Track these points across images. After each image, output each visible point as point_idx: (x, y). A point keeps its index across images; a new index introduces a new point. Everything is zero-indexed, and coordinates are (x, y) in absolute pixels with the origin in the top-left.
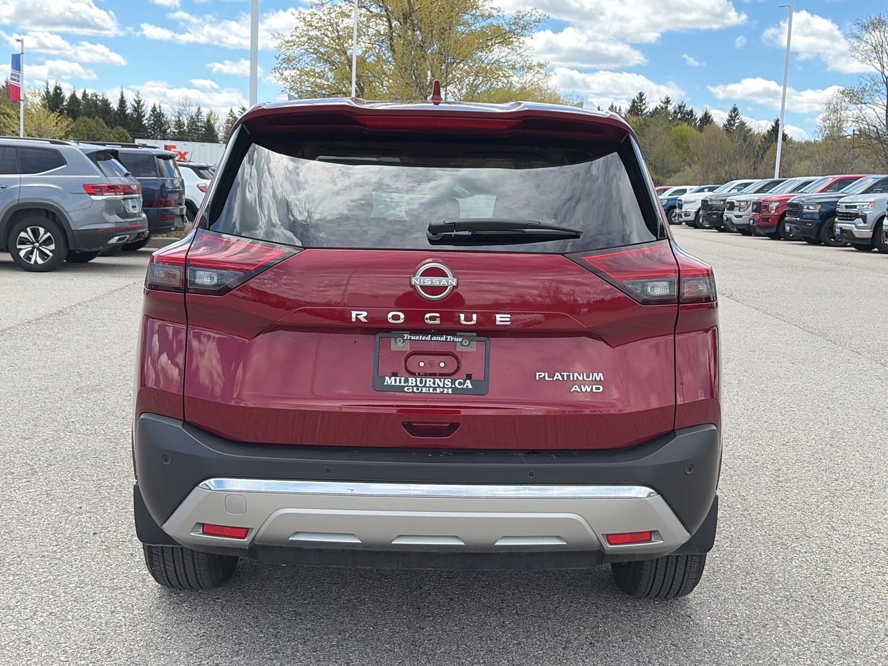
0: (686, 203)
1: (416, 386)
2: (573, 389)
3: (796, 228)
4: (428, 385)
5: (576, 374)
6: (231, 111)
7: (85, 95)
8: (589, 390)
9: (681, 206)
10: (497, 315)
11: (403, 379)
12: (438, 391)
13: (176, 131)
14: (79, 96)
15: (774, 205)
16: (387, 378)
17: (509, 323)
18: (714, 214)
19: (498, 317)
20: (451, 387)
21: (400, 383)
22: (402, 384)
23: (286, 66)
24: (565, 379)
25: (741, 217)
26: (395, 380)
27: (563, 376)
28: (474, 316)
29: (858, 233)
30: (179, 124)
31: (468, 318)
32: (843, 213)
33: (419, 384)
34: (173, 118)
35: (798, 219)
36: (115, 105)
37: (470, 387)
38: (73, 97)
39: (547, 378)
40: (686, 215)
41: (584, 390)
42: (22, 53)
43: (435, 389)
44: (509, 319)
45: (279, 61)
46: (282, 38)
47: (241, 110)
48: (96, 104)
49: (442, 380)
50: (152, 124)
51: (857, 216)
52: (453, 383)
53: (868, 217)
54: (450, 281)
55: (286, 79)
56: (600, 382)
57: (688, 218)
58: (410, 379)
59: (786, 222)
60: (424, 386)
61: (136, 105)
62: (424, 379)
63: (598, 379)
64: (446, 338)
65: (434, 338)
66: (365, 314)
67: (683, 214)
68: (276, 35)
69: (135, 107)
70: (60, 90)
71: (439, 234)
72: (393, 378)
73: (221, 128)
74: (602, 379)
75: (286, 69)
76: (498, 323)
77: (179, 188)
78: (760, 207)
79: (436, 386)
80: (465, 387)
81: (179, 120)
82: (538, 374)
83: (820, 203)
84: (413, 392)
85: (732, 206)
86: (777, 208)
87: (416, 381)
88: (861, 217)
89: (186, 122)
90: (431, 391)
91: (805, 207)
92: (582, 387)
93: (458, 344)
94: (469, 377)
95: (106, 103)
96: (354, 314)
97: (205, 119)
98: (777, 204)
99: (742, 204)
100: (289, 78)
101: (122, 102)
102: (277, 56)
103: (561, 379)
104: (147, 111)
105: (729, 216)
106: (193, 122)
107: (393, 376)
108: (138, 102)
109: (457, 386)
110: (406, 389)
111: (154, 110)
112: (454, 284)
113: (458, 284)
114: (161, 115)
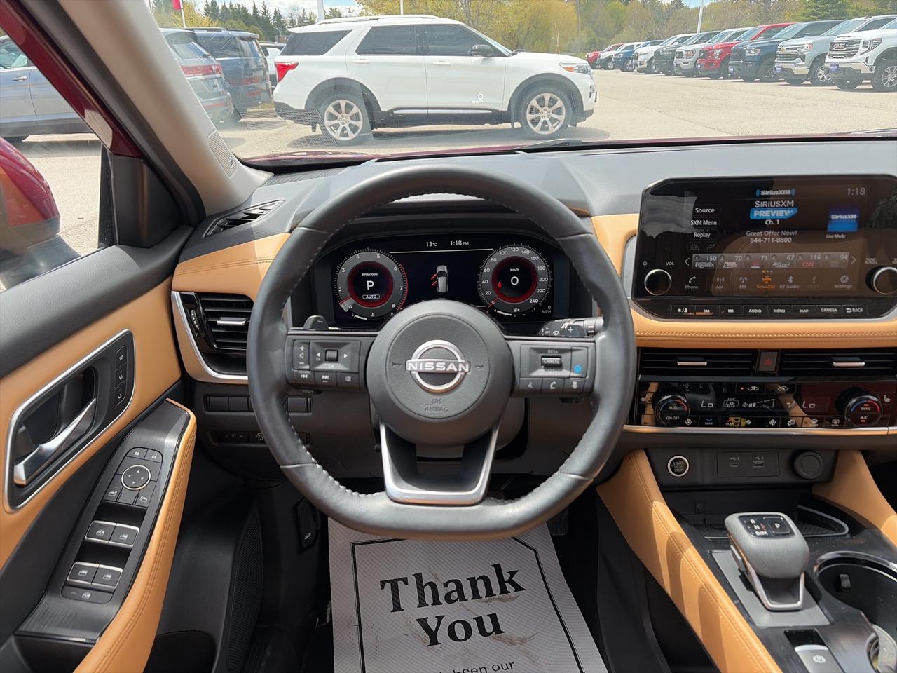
0: (641, 55)
3: (738, 69)
7: (231, 5)
9: (636, 58)
14: (228, 6)
15: (718, 52)
18: (664, 62)
25: (688, 63)
29: (796, 71)
32: (784, 55)
34: (288, 18)
35: (742, 62)
36: (251, 12)
38: (224, 6)
40: (640, 64)
48: (239, 12)
50: (276, 23)
51: (797, 56)
53: (806, 57)
57: (642, 66)
59: (730, 65)
67: (638, 64)
69: (263, 12)
70: (216, 3)
77: (263, 66)
78: (707, 54)
81: (293, 20)
83: (759, 48)
85: (681, 55)
86: (720, 54)
88: (800, 57)
89: (297, 20)
91: (747, 52)
95: (245, 10)
97: (308, 18)
98: (720, 51)
99: (689, 53)
101: (255, 9)
104: (271, 13)
105: (678, 62)
106: (301, 20)
108: (265, 8)
111: (276, 13)
114: (280, 17)
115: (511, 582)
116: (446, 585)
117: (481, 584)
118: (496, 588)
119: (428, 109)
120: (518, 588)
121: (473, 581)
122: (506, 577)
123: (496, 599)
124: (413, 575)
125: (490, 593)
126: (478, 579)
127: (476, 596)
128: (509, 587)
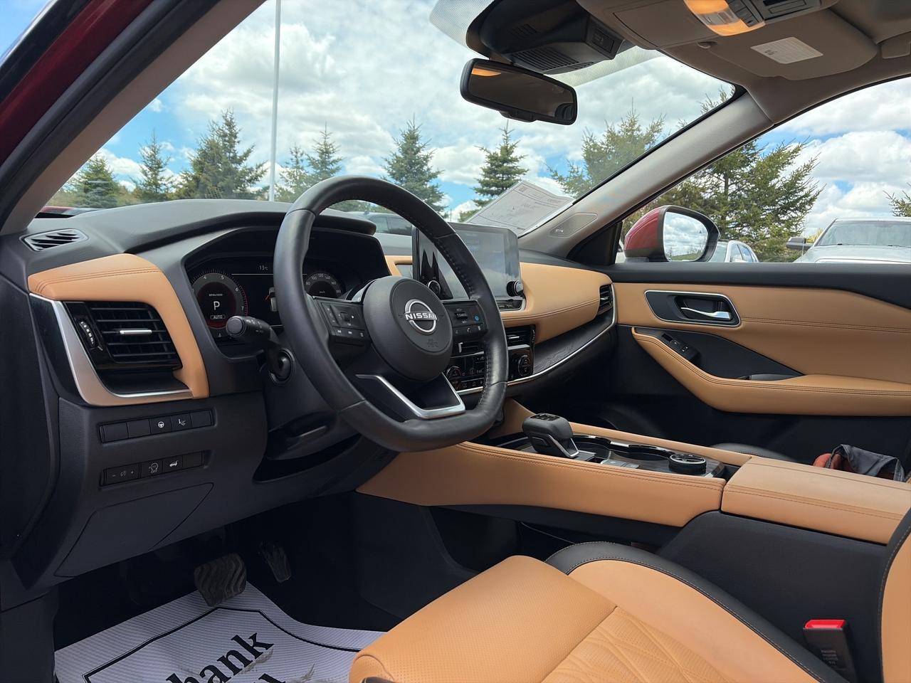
115: (256, 644)
116: (202, 675)
117: (232, 659)
118: (249, 656)
120: (267, 646)
121: (224, 660)
122: (251, 643)
123: (255, 664)
124: (167, 680)
125: (246, 662)
126: (227, 656)
127: (236, 671)
128: (258, 649)
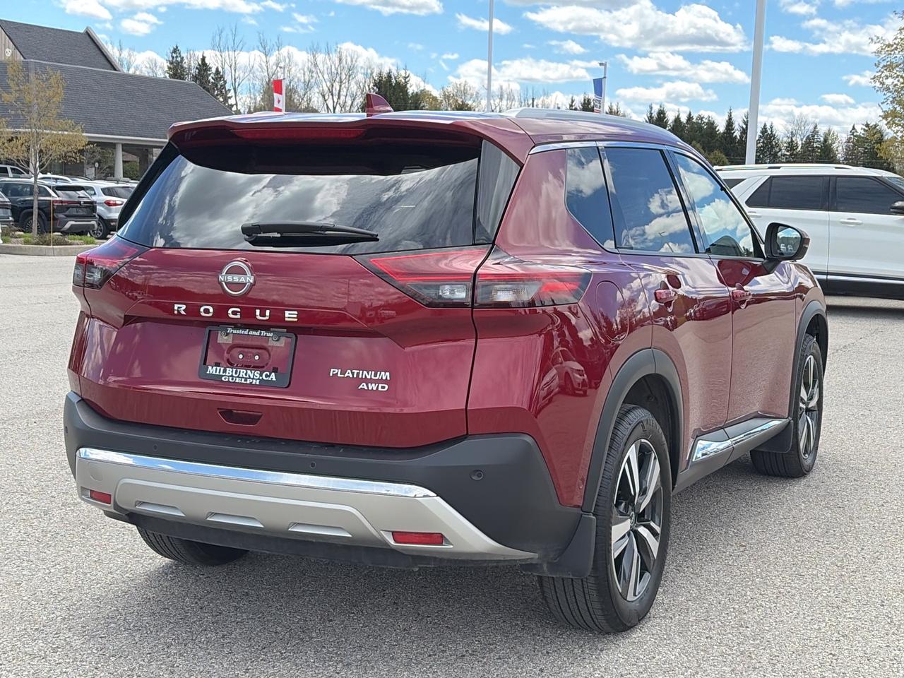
1: (232, 376)
2: (361, 387)
4: (241, 376)
5: (365, 372)
6: (854, 128)
7: (690, 118)
8: (375, 389)
10: (286, 312)
11: (222, 369)
12: (248, 382)
13: (788, 154)
14: (684, 119)
16: (210, 367)
17: (296, 320)
19: (287, 314)
20: (259, 379)
21: (219, 372)
22: (221, 373)
23: (888, 74)
24: (355, 376)
26: (216, 369)
27: (353, 374)
28: (268, 313)
30: (791, 146)
31: (263, 314)
33: (234, 375)
34: (785, 139)
36: (721, 128)
37: (274, 379)
38: (677, 120)
39: (339, 375)
41: (370, 388)
42: (605, 77)
43: (246, 380)
44: (296, 316)
45: (879, 68)
46: (881, 42)
47: (864, 127)
48: (701, 127)
49: (253, 372)
50: (762, 146)
52: (261, 375)
54: (248, 278)
55: (888, 89)
56: (386, 381)
58: (228, 369)
60: (238, 377)
61: (744, 126)
62: (239, 370)
63: (384, 378)
64: (260, 333)
65: (251, 333)
66: (184, 307)
68: (875, 39)
69: (742, 127)
70: (664, 114)
71: (254, 235)
72: (214, 368)
73: (840, 148)
74: (388, 378)
75: (887, 77)
76: (287, 319)
79: (247, 376)
80: (270, 379)
81: (792, 141)
82: (332, 370)
84: (229, 381)
87: (232, 372)
89: (800, 143)
90: (243, 382)
92: (369, 384)
93: (270, 339)
94: (275, 370)
95: (711, 125)
96: (176, 307)
97: (822, 139)
100: (891, 87)
101: (730, 124)
102: (877, 63)
103: (351, 376)
106: (809, 142)
107: (215, 366)
108: (747, 123)
109: (264, 378)
110: (223, 379)
111: (764, 130)
112: (252, 281)
113: (255, 282)
114: (772, 136)
119: (827, 274)
